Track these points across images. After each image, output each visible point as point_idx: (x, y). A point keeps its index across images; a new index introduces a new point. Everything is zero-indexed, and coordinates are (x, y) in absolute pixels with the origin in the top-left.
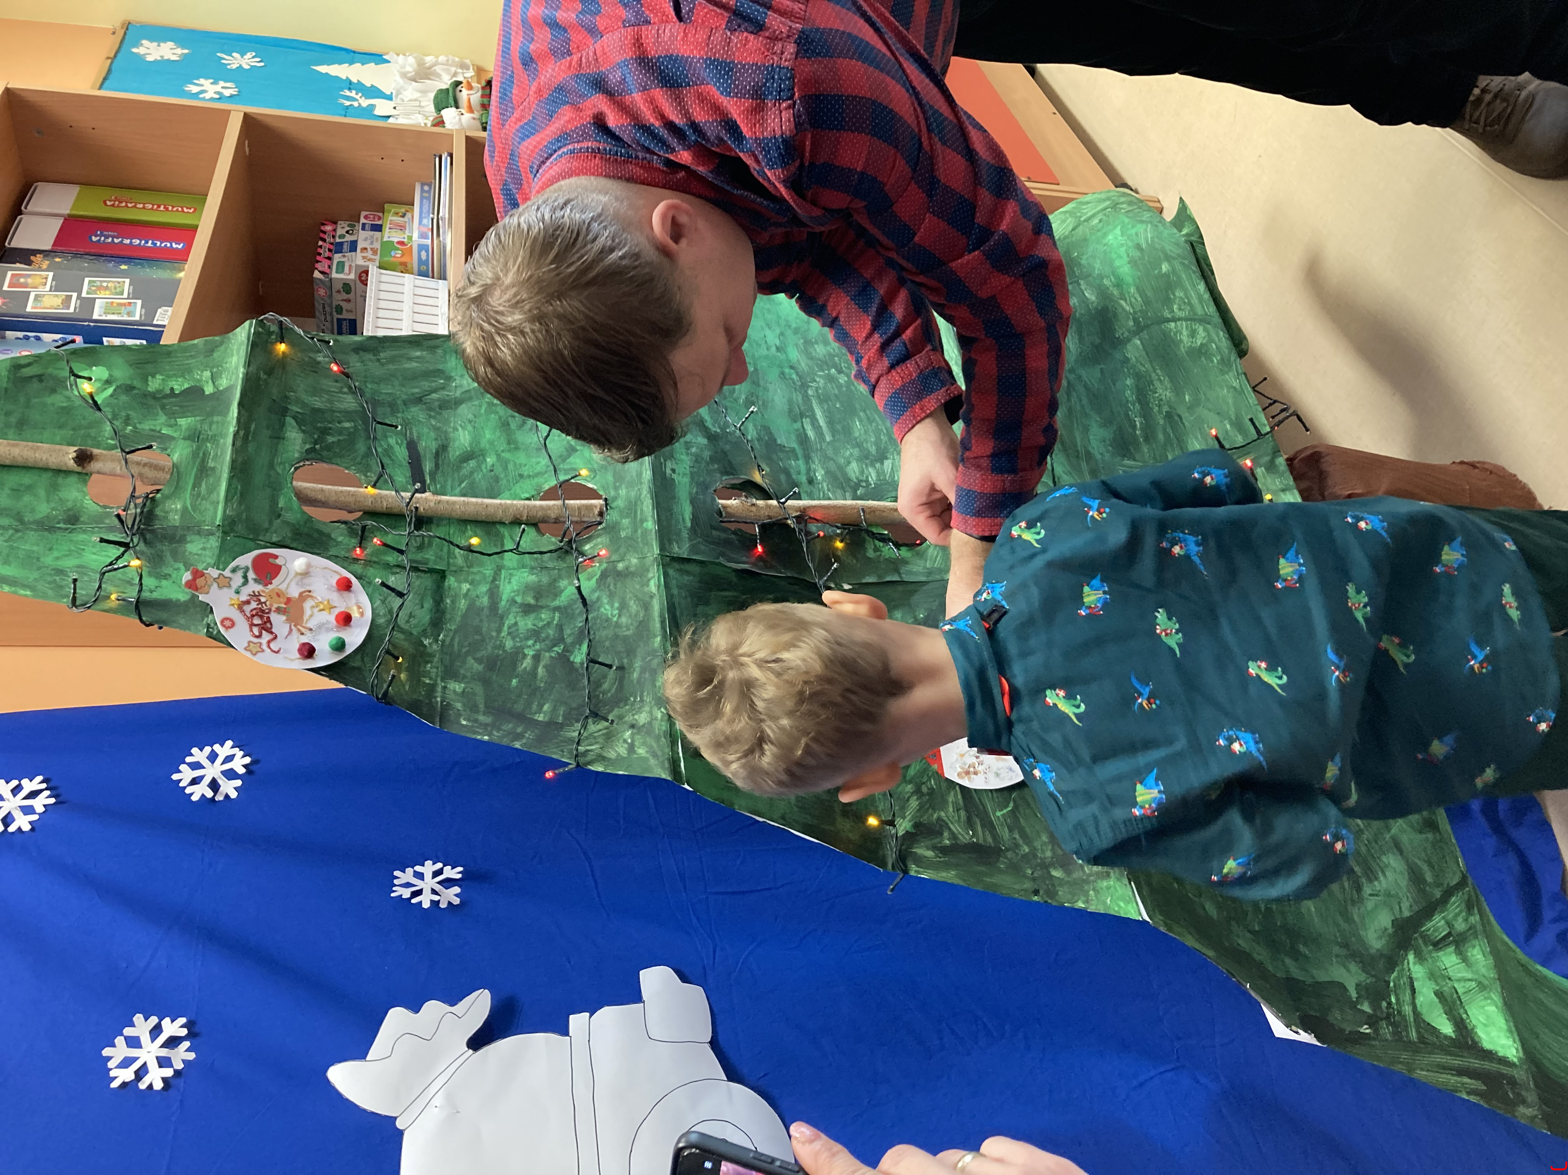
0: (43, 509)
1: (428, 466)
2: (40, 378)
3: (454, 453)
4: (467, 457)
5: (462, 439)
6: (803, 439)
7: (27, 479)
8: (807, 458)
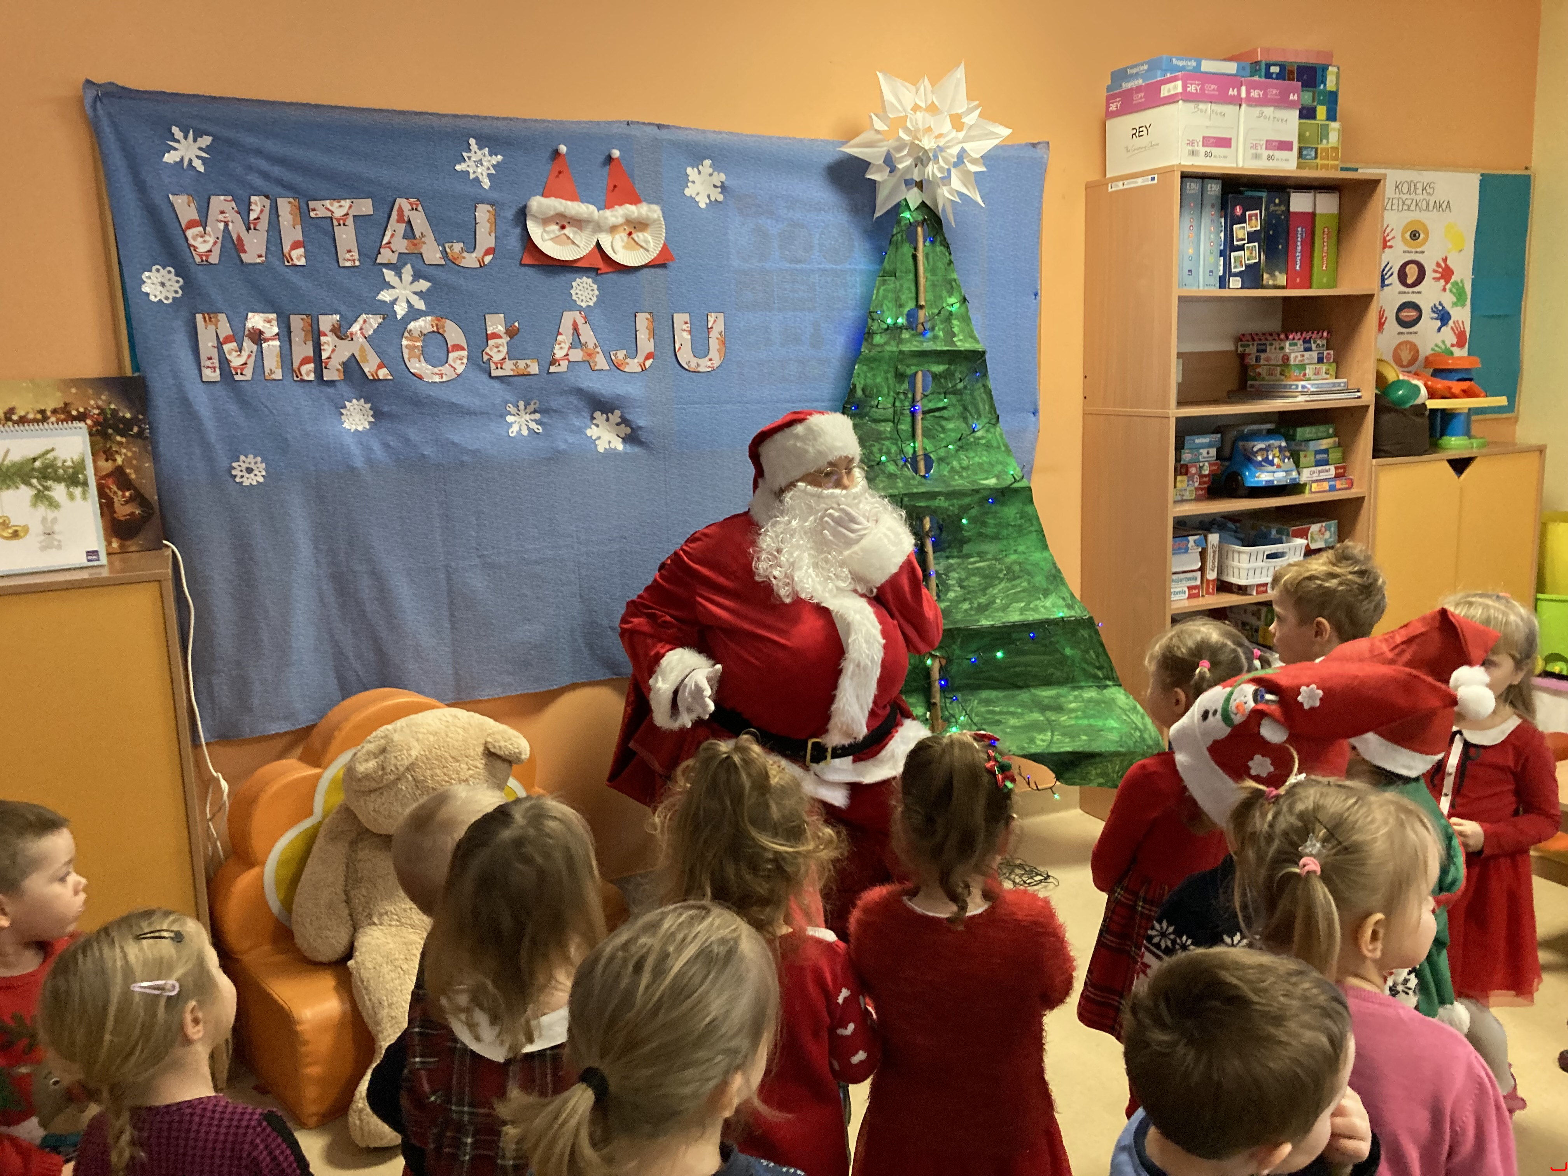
0: (903, 297)
1: (937, 414)
2: (952, 287)
3: (944, 423)
4: (943, 427)
5: (950, 426)
6: (969, 556)
7: (913, 290)
8: (959, 557)
